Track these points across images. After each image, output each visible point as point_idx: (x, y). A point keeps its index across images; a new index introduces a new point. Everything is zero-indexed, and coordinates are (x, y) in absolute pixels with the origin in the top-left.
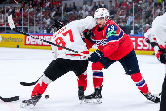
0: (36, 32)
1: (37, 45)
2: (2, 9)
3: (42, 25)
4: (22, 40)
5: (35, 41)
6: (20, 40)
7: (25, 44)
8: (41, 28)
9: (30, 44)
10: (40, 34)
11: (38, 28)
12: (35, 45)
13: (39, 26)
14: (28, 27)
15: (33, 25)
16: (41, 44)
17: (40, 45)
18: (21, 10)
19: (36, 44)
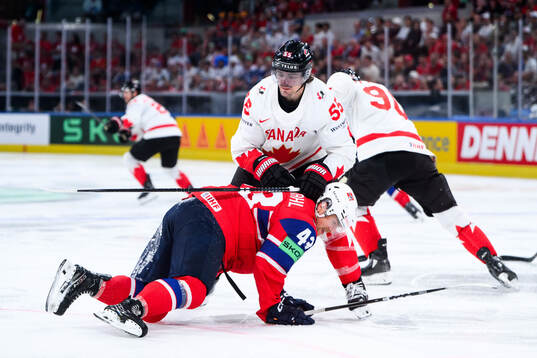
0: (502, 114)
1: (504, 161)
2: (374, 29)
3: (524, 88)
4: (446, 142)
5: (495, 148)
6: (439, 144)
7: (460, 159)
8: (520, 98)
9: (476, 159)
10: (513, 120)
11: (507, 96)
12: (495, 162)
13: (512, 92)
14: (470, 93)
15: (490, 88)
16: (519, 157)
17: (514, 162)
18: (443, 31)
19: (499, 156)
